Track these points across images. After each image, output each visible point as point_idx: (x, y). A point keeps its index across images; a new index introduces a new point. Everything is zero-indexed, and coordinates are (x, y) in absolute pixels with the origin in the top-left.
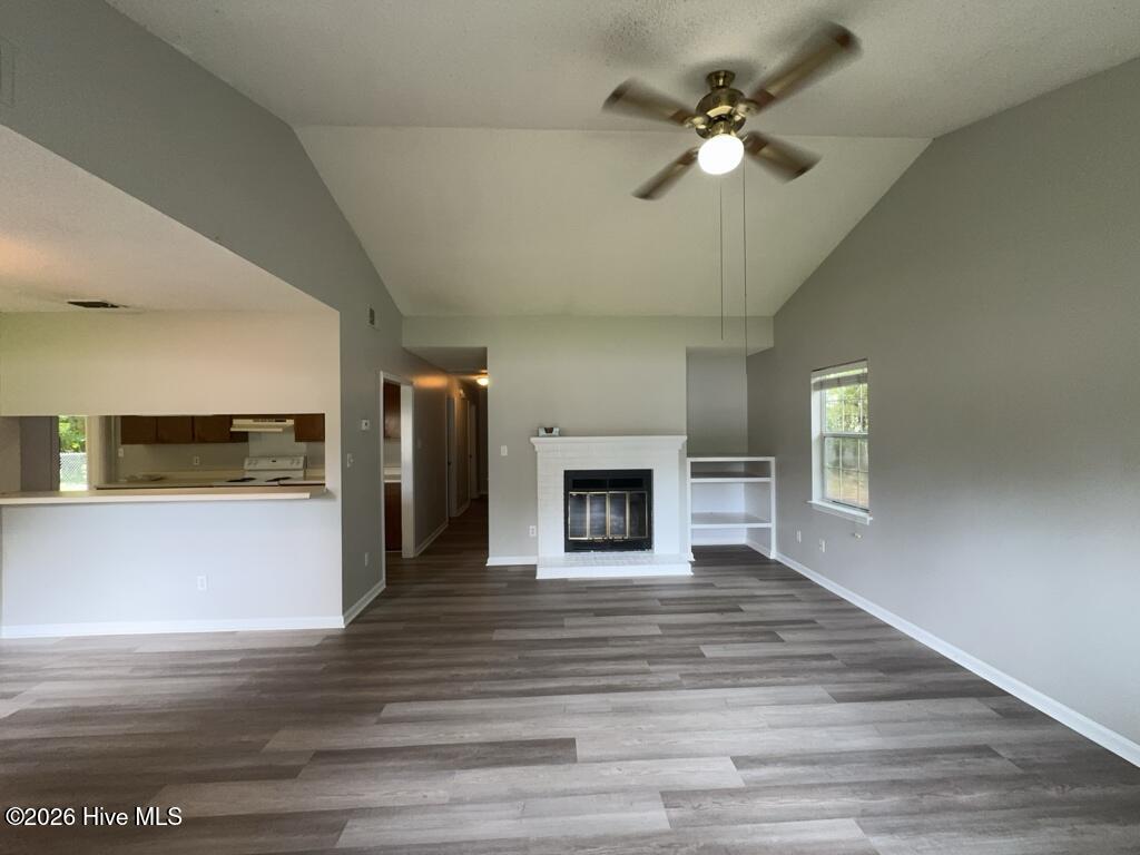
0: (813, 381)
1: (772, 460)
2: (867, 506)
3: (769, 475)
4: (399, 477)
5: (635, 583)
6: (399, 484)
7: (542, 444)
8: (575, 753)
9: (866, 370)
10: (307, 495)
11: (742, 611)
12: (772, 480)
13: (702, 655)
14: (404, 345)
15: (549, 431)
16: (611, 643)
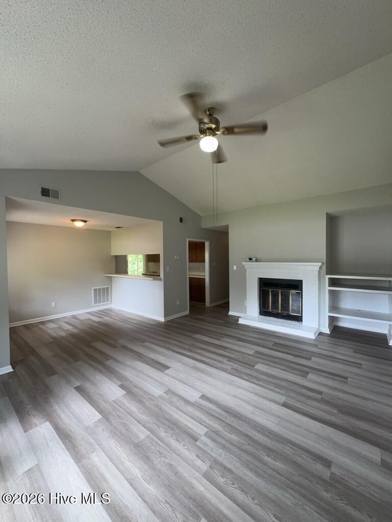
4: (204, 276)
5: (277, 335)
6: (205, 279)
7: (248, 265)
10: (152, 279)
14: (202, 227)
15: (250, 259)
16: (227, 350)
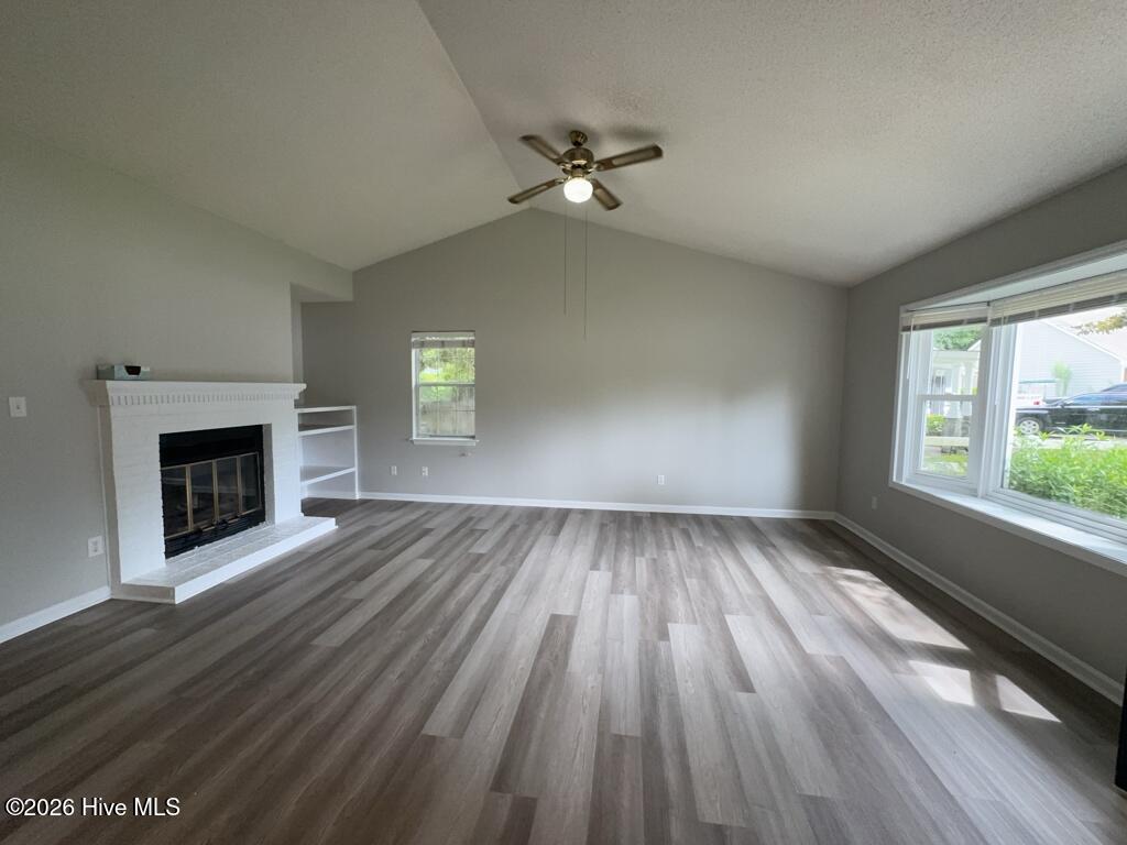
0: (413, 340)
1: (354, 408)
2: (473, 434)
3: (352, 424)
8: (566, 616)
9: (472, 338)
11: (432, 530)
12: (354, 427)
13: (481, 555)
15: (134, 370)
